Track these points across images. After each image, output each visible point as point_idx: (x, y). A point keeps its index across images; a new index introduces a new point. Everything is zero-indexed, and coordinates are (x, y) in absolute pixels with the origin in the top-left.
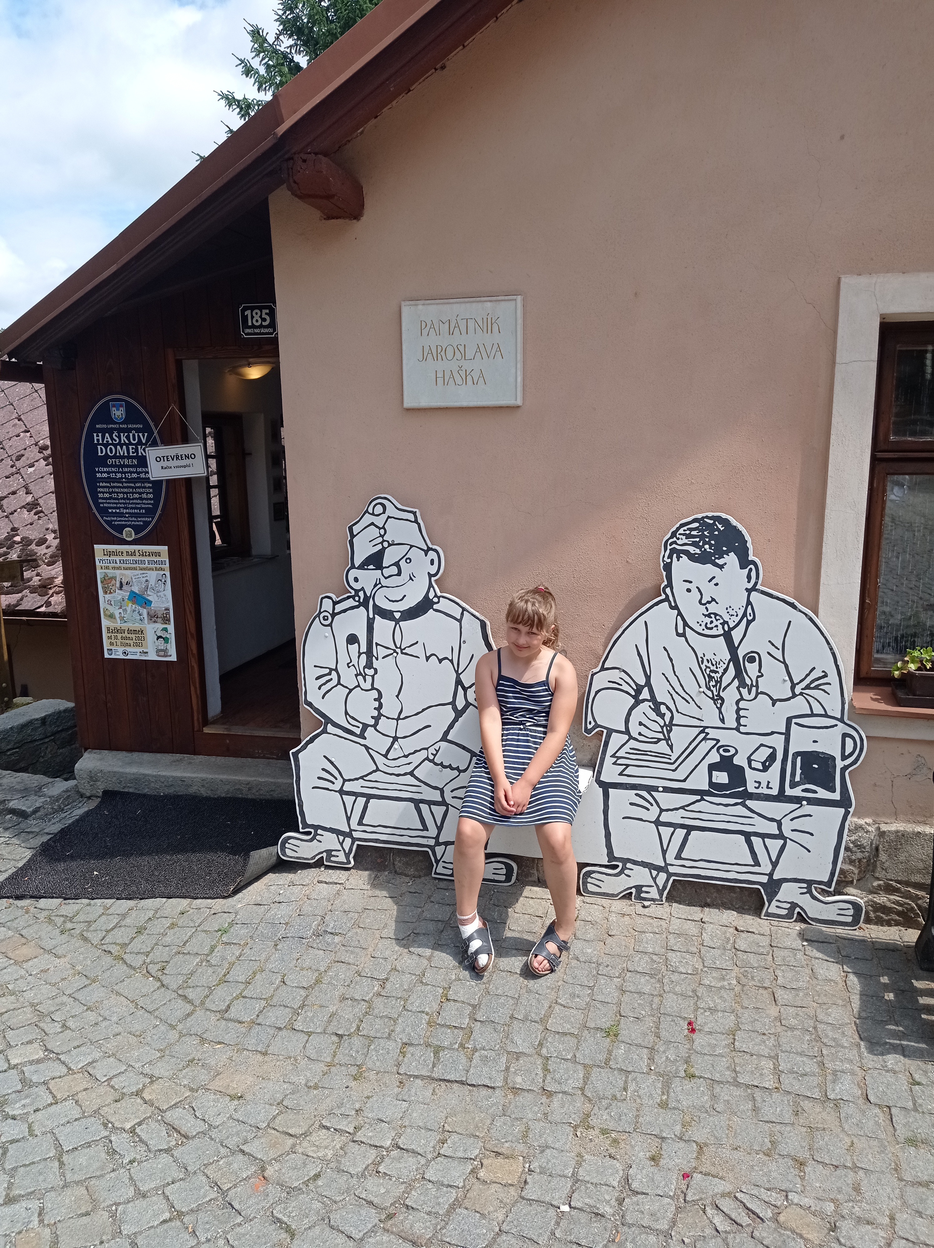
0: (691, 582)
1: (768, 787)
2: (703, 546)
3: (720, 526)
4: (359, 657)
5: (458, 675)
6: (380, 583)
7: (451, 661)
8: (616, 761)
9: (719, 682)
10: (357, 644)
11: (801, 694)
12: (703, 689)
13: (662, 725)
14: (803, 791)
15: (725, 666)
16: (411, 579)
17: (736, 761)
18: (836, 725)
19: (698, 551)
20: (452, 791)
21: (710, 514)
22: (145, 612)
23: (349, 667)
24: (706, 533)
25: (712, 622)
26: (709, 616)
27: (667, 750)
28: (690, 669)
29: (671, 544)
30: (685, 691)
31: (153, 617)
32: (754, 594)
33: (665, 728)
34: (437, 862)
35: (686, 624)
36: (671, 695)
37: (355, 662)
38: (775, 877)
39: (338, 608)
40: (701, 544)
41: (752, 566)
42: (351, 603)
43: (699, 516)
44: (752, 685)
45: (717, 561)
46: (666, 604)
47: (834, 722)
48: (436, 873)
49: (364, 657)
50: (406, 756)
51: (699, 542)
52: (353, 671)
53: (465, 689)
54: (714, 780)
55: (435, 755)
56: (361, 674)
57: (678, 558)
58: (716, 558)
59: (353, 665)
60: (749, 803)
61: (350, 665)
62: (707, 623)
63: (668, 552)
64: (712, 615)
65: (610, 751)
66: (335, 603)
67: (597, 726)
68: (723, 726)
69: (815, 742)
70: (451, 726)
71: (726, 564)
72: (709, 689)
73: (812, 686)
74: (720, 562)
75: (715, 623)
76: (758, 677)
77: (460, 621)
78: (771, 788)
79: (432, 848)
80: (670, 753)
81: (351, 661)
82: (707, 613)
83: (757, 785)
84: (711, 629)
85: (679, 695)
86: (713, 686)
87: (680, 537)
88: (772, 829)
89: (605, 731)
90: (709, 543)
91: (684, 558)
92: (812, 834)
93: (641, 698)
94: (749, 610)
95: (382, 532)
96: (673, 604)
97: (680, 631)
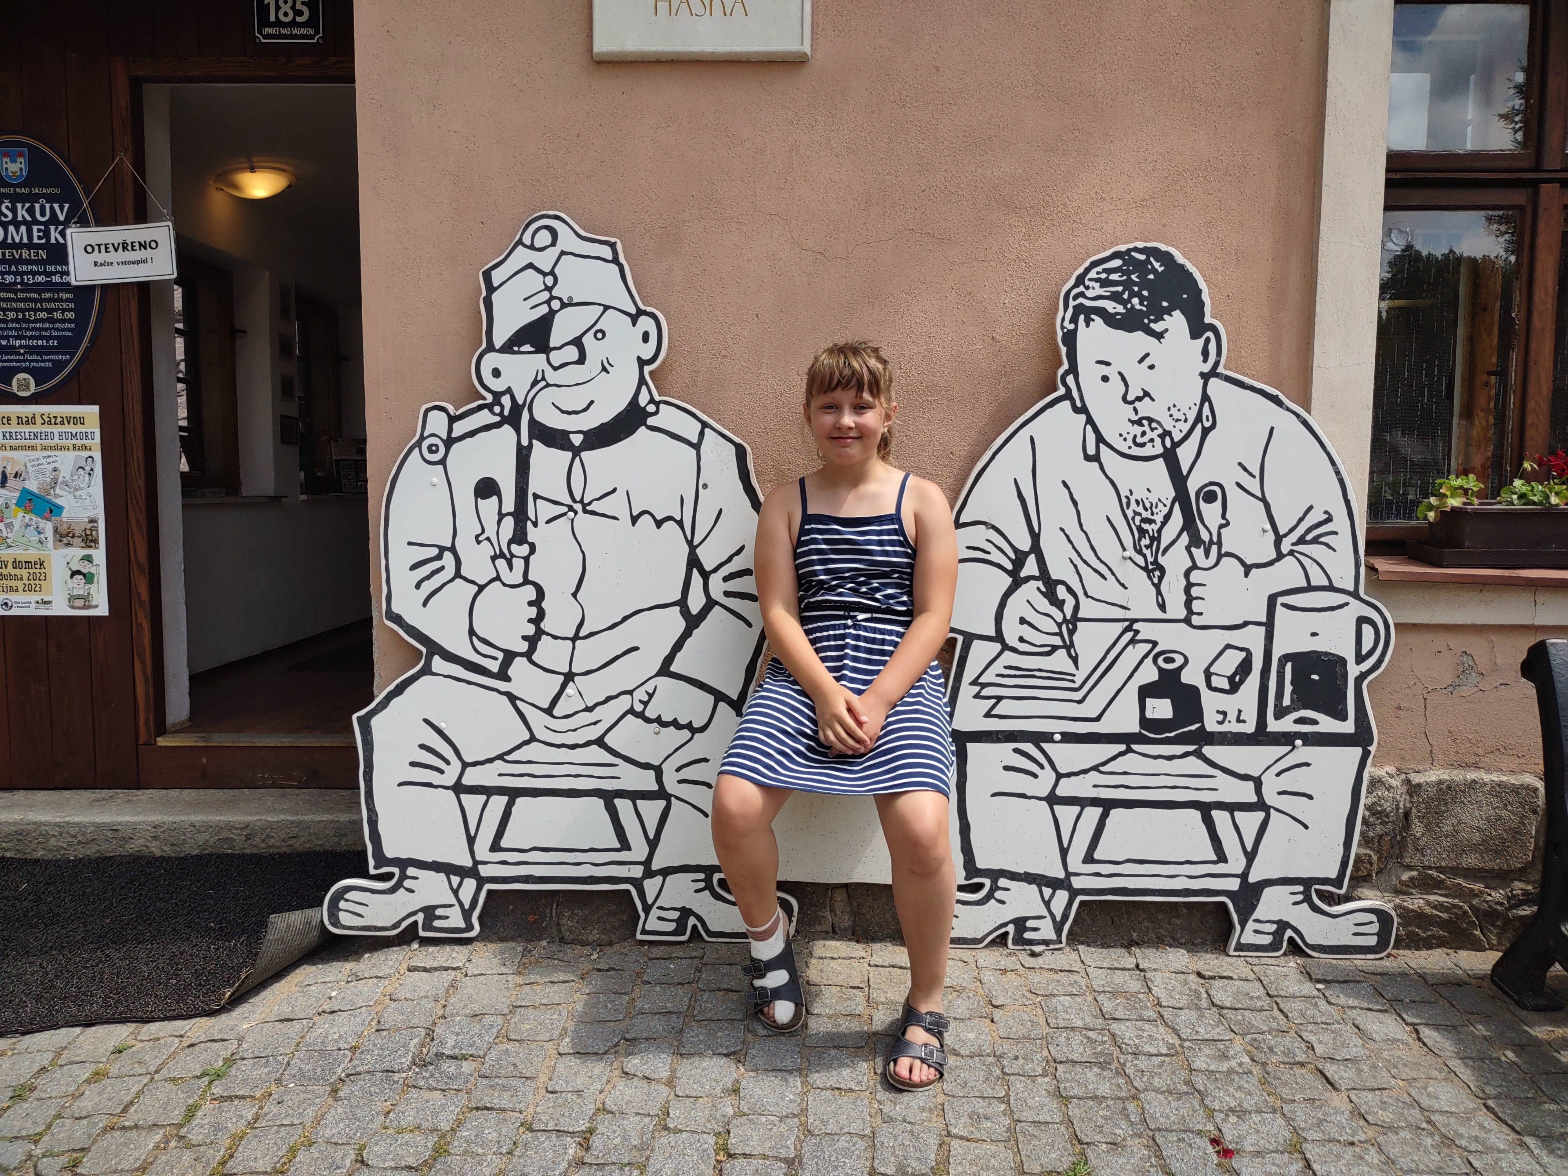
0: (1108, 364)
1: (1239, 721)
2: (1129, 301)
3: (1157, 265)
4: (499, 522)
5: (692, 548)
6: (543, 379)
7: (680, 523)
9: (1156, 538)
10: (495, 498)
11: (1291, 553)
12: (1130, 552)
13: (1060, 620)
14: (1296, 722)
15: (1165, 510)
16: (604, 369)
17: (1186, 677)
18: (1347, 604)
19: (1120, 309)
20: (678, 770)
21: (1141, 245)
22: (48, 527)
23: (479, 542)
24: (1133, 277)
25: (1144, 434)
26: (1139, 422)
27: (1069, 667)
28: (1108, 519)
29: (1075, 298)
30: (1098, 558)
31: (64, 537)
32: (1213, 381)
33: (1064, 627)
34: (648, 909)
35: (1100, 439)
36: (1075, 566)
37: (491, 532)
38: (1252, 879)
39: (459, 429)
40: (1126, 296)
41: (1210, 334)
42: (485, 417)
43: (1123, 248)
44: (1211, 542)
45: (1152, 325)
46: (1067, 403)
47: (1344, 598)
48: (644, 931)
49: (509, 524)
50: (590, 709)
51: (1123, 292)
52: (487, 550)
53: (705, 575)
54: (1148, 715)
55: (645, 704)
56: (502, 555)
57: (1088, 322)
58: (1150, 321)
59: (488, 539)
60: (1207, 751)
61: (480, 539)
62: (1135, 436)
63: (1070, 311)
64: (1145, 422)
65: (969, 674)
66: (452, 421)
68: (1161, 615)
69: (1314, 634)
70: (678, 646)
71: (1166, 331)
72: (1139, 552)
73: (1308, 538)
74: (1158, 327)
75: (1150, 435)
76: (1221, 526)
77: (697, 447)
78: (1245, 722)
79: (638, 883)
80: (1073, 671)
81: (483, 531)
82: (1135, 418)
83: (1221, 717)
84: (1143, 445)
85: (1089, 565)
86: (1147, 547)
87: (1092, 284)
88: (1247, 793)
89: (960, 639)
90: (1138, 295)
91: (1098, 321)
92: (1309, 797)
93: (1023, 574)
94: (1206, 410)
95: (550, 280)
96: (1079, 404)
97: (1091, 451)
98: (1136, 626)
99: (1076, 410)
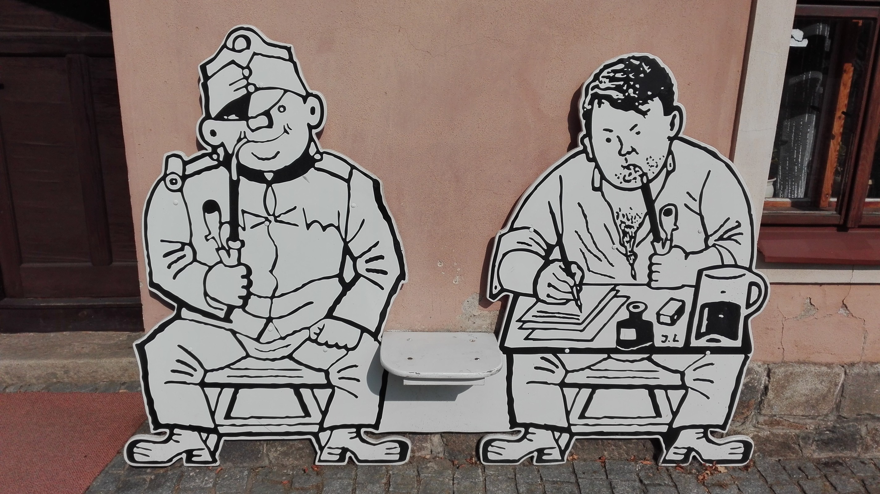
0: (611, 131)
1: (674, 340)
2: (627, 91)
3: (646, 68)
4: (220, 228)
5: (346, 243)
6: (245, 137)
7: (338, 228)
8: (522, 325)
9: (633, 237)
10: (217, 213)
11: (714, 245)
12: (618, 245)
13: (572, 284)
14: (708, 341)
15: (640, 221)
16: (286, 131)
17: (645, 317)
18: (744, 275)
19: (621, 96)
20: (339, 372)
21: (637, 55)
23: (207, 240)
24: (631, 75)
25: (630, 174)
26: (628, 167)
27: (576, 311)
28: (605, 225)
29: (593, 89)
30: (598, 249)
32: (676, 142)
33: (574, 288)
34: (322, 448)
35: (603, 177)
36: (583, 253)
37: (215, 233)
38: (675, 426)
39: (190, 169)
40: (625, 88)
41: (676, 113)
42: (207, 162)
43: (625, 56)
44: (667, 239)
45: (640, 107)
46: (584, 155)
47: (743, 271)
48: (320, 461)
49: (226, 229)
50: (283, 338)
51: (623, 85)
52: (213, 245)
53: (354, 260)
54: (622, 338)
55: (318, 335)
56: (223, 248)
57: (600, 104)
58: (640, 104)
59: (213, 238)
60: (655, 357)
61: (208, 238)
62: (625, 176)
63: (589, 97)
64: (632, 167)
65: (517, 315)
66: (185, 163)
67: (503, 290)
68: (634, 282)
69: (723, 292)
70: (338, 301)
71: (649, 110)
72: (623, 245)
73: (725, 237)
74: (644, 108)
75: (634, 175)
76: (674, 230)
77: (348, 181)
78: (678, 341)
79: (316, 435)
80: (579, 313)
81: (210, 233)
82: (626, 165)
83: (664, 339)
84: (629, 181)
85: (591, 253)
86: (627, 242)
87: (604, 80)
88: (676, 380)
89: (511, 295)
90: (633, 87)
91: (606, 104)
92: (712, 382)
93: (551, 258)
94: (670, 160)
95: (246, 72)
96: (591, 156)
97: (597, 185)
98: (617, 288)
99: (589, 160)
